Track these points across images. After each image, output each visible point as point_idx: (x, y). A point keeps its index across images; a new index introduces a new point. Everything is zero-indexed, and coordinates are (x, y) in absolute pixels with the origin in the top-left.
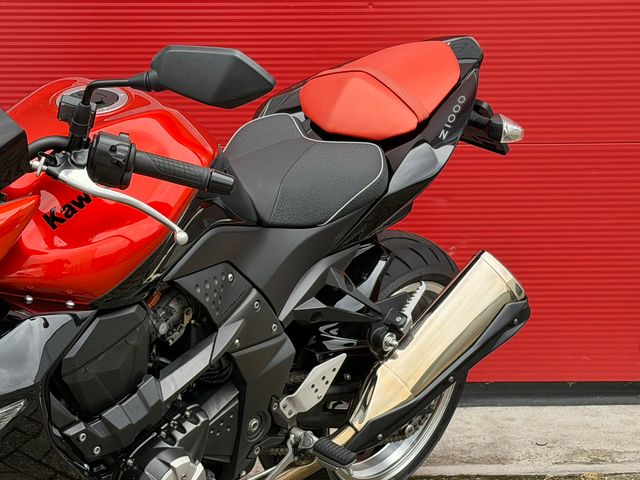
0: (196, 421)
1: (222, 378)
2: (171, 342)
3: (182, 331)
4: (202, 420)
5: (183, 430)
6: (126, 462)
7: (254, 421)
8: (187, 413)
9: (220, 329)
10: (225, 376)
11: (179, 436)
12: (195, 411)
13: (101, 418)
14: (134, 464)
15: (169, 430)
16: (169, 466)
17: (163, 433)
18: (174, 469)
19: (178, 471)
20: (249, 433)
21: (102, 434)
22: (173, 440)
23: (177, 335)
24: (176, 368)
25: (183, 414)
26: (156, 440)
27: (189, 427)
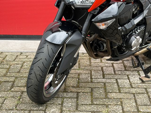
0: (140, 30)
1: (142, 23)
2: (135, 13)
3: (137, 11)
4: (141, 30)
5: (138, 31)
6: (127, 37)
7: (147, 33)
8: (138, 28)
9: (144, 11)
10: (143, 22)
11: (137, 32)
12: (139, 28)
13: (124, 26)
14: (128, 37)
15: (135, 31)
16: (136, 38)
17: (134, 32)
18: (137, 39)
19: (138, 39)
20: (146, 36)
21: (124, 30)
22: (136, 33)
23: (136, 12)
24: (137, 18)
25: (137, 28)
26: (132, 33)
27: (139, 31)
